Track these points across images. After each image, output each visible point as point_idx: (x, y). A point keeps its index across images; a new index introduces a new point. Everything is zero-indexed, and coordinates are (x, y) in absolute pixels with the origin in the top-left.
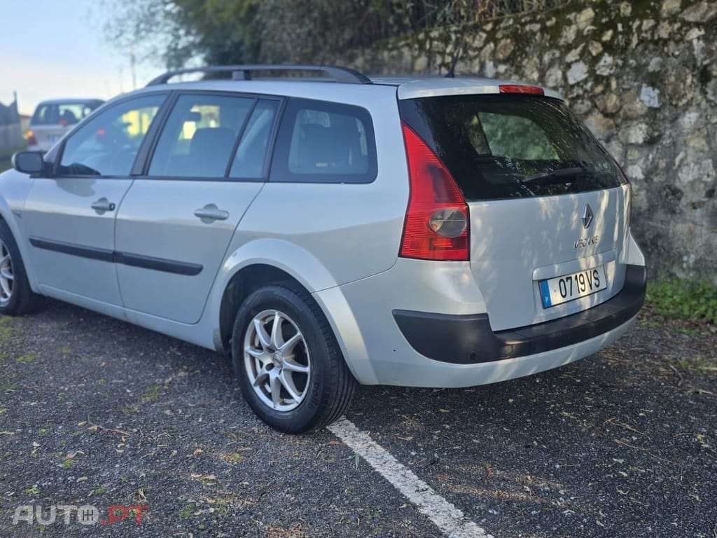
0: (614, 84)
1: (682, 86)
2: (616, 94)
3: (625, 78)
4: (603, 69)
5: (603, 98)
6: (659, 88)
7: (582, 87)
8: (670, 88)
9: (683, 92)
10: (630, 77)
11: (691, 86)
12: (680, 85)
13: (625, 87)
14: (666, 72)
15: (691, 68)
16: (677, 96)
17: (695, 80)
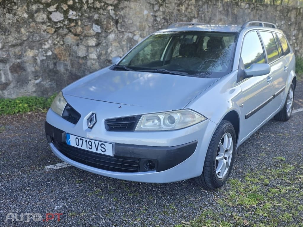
0: (80, 23)
1: (109, 25)
2: (80, 27)
3: (84, 21)
4: (72, 16)
5: (75, 28)
6: (100, 25)
7: (62, 23)
8: (105, 26)
9: (110, 27)
10: (86, 21)
11: (112, 26)
12: (108, 25)
13: (85, 24)
14: (101, 20)
15: (112, 19)
16: (108, 29)
17: (114, 24)
